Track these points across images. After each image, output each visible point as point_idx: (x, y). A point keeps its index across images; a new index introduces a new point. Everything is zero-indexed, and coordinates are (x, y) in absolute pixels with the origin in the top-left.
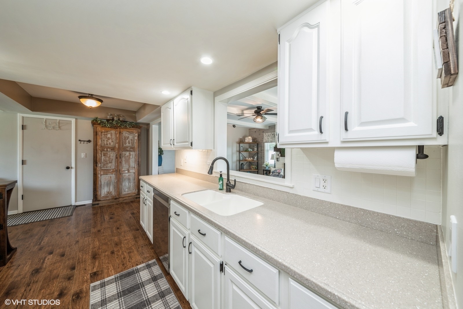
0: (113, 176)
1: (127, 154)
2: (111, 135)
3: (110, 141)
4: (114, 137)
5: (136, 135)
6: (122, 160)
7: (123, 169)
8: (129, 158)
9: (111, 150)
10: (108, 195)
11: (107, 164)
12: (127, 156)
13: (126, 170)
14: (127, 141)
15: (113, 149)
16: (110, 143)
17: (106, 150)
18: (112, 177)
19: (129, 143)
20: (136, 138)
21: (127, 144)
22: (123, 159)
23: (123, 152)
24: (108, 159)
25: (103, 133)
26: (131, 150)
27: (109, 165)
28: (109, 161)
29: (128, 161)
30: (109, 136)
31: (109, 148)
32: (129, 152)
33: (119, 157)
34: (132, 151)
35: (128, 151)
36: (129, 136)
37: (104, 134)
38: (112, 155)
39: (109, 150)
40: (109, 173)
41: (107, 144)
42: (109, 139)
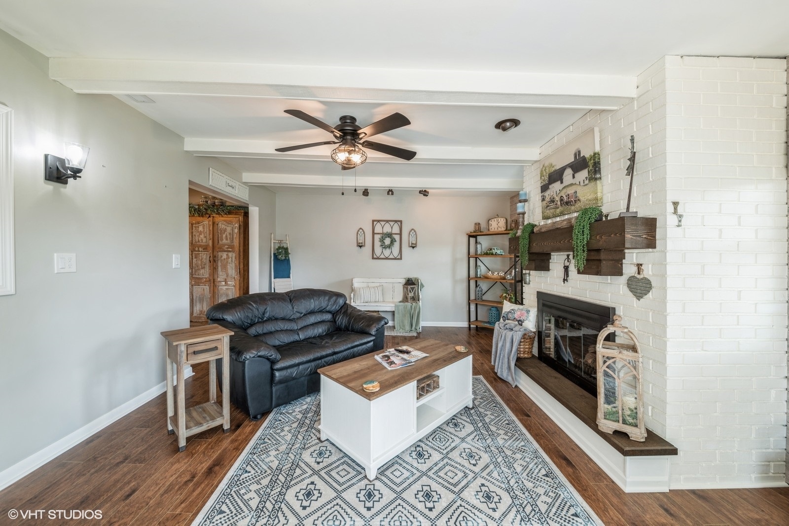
0: (207, 288)
1: (224, 255)
2: (203, 228)
3: (202, 236)
4: (207, 230)
5: (237, 225)
6: (217, 266)
7: (219, 279)
8: (227, 262)
9: (204, 249)
10: (201, 315)
11: (199, 269)
12: (224, 259)
13: (223, 280)
14: (224, 236)
15: (205, 248)
16: (202, 240)
17: (197, 249)
18: (205, 289)
19: (227, 239)
20: (236, 231)
21: (224, 241)
22: (219, 264)
23: (219, 253)
24: (200, 262)
25: (194, 225)
26: (229, 249)
27: (202, 271)
28: (201, 265)
29: (225, 267)
30: (201, 229)
31: (201, 246)
32: (226, 253)
33: (214, 260)
34: (230, 251)
35: (225, 251)
36: (226, 227)
37: (195, 227)
38: (204, 257)
39: (200, 249)
40: (201, 283)
41: (199, 241)
42: (200, 233)
